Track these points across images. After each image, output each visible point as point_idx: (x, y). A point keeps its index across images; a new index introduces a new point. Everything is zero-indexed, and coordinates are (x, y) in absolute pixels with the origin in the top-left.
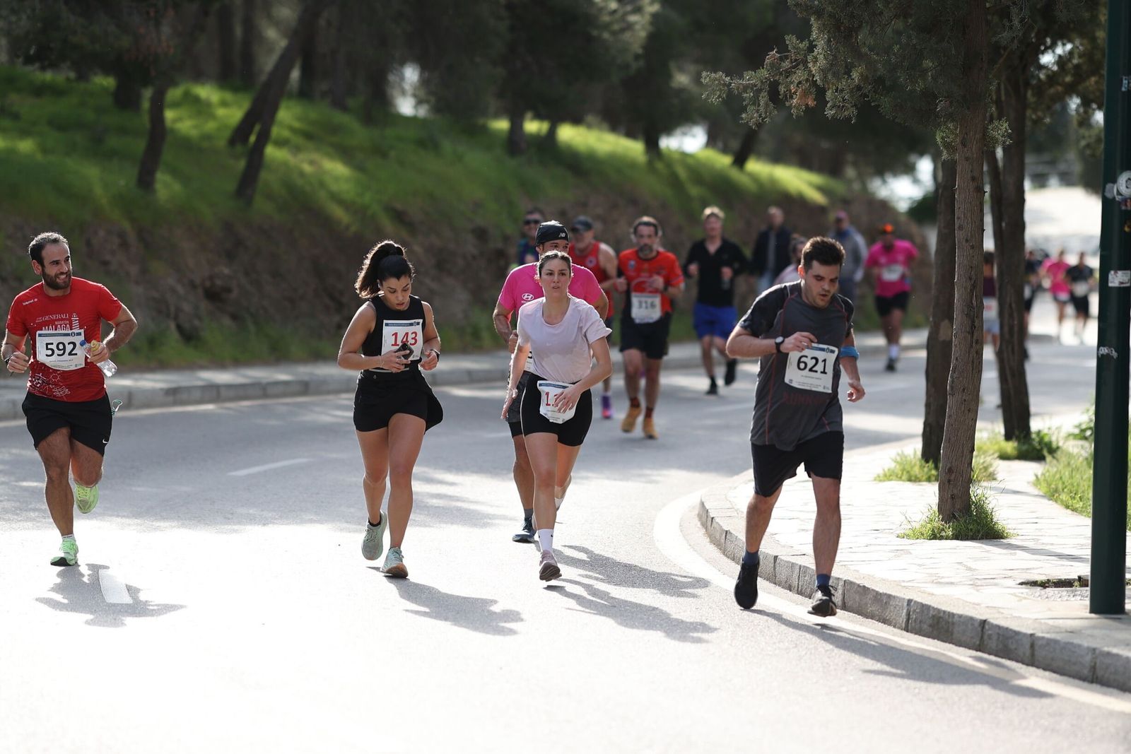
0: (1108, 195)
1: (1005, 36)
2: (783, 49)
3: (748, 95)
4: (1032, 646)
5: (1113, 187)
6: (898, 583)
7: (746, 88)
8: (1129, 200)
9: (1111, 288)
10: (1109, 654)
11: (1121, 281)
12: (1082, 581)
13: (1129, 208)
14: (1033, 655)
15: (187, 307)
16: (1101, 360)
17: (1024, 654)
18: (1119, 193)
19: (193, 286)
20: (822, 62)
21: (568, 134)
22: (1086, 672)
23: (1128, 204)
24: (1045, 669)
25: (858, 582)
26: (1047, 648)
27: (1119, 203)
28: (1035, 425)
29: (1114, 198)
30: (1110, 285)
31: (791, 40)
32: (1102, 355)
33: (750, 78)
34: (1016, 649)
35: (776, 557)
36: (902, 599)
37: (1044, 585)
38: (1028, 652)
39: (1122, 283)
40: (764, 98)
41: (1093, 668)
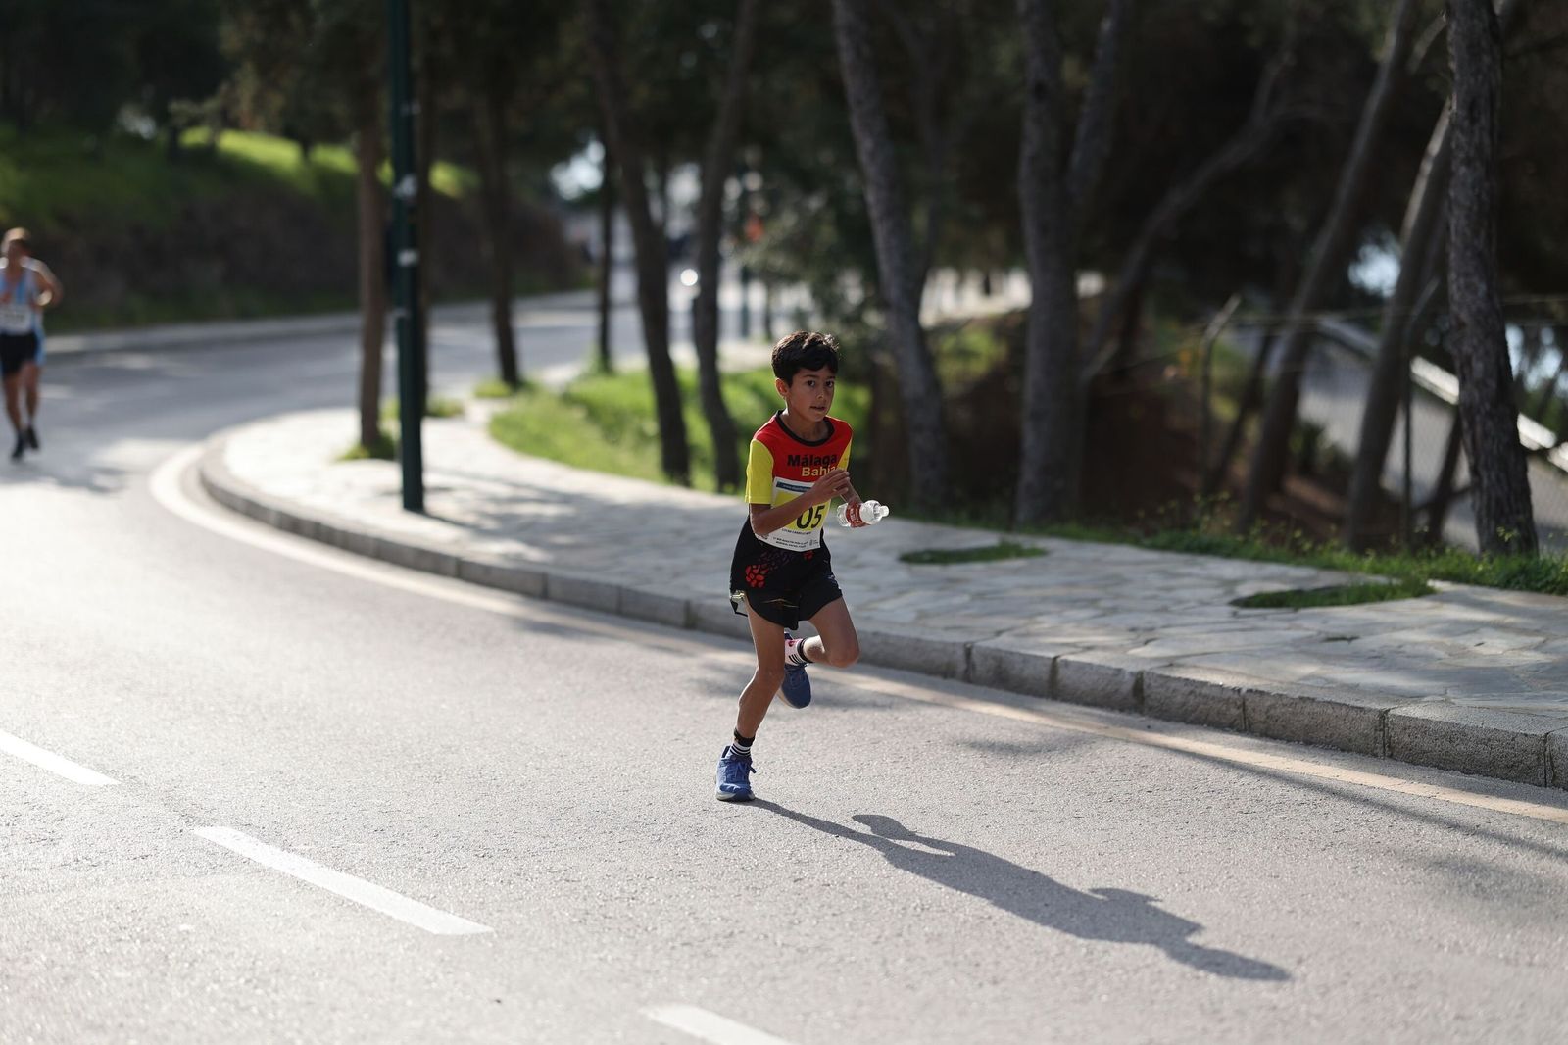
11: (410, 258)
18: (403, 193)
29: (398, 197)
39: (409, 261)
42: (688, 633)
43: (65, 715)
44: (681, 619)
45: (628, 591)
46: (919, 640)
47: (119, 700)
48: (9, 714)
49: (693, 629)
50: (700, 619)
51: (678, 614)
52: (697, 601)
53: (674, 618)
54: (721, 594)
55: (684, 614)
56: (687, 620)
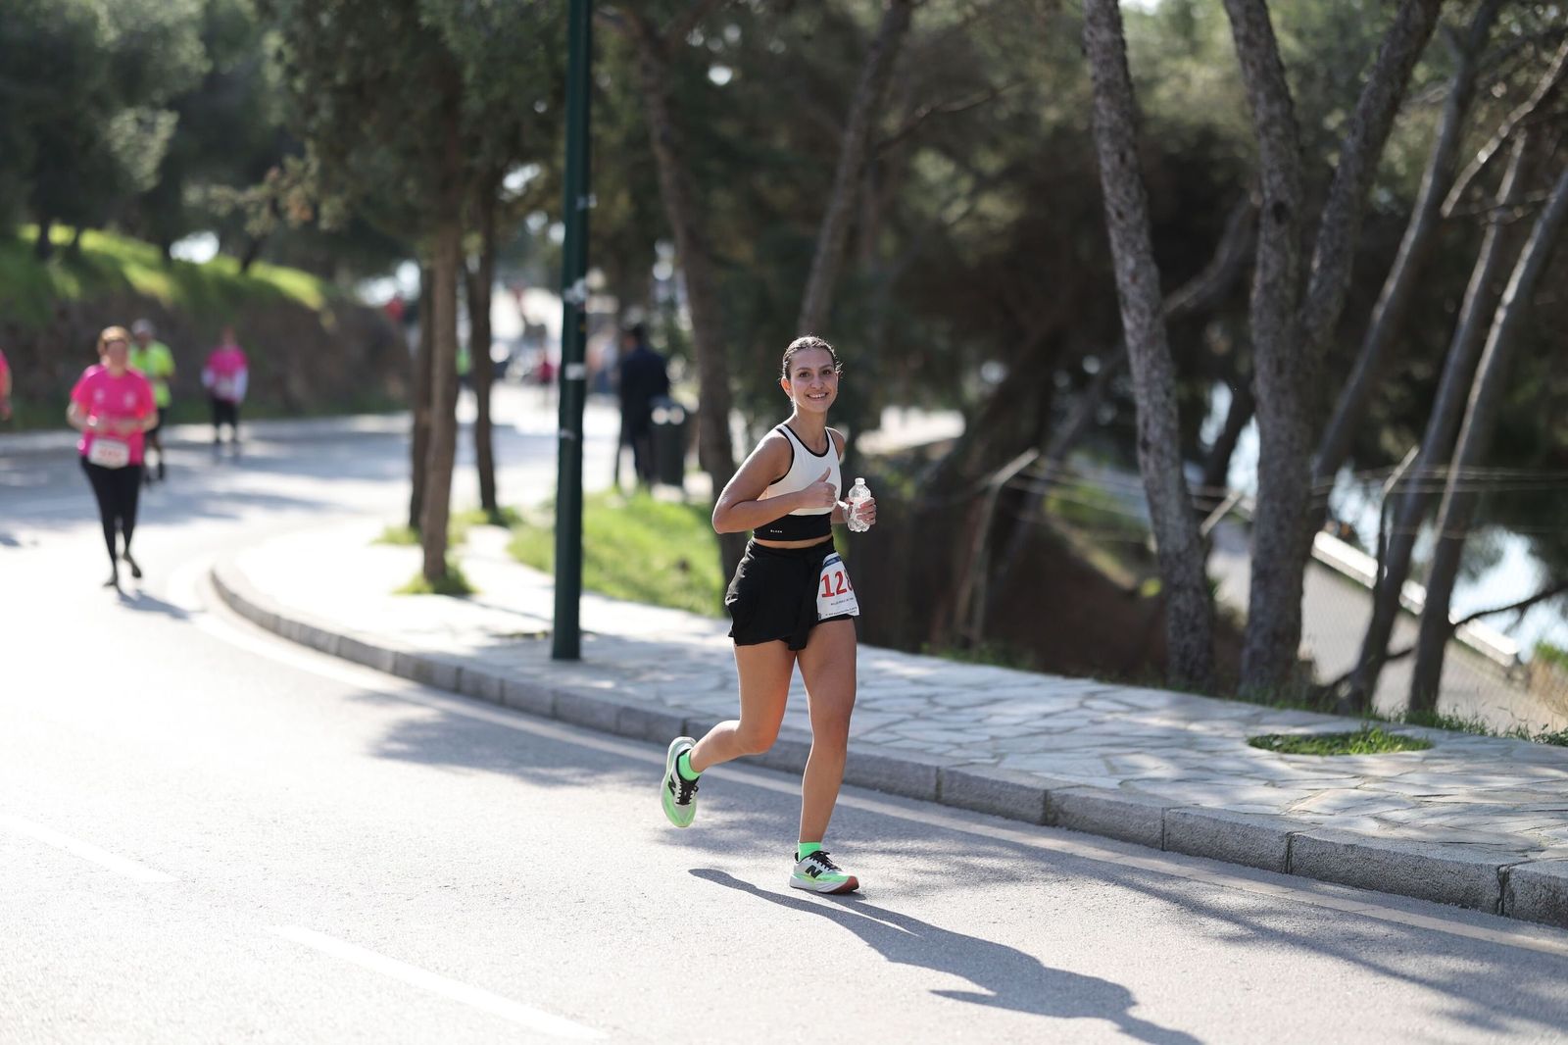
0: (568, 298)
1: (478, 162)
2: (282, 168)
3: (251, 209)
4: (502, 689)
5: (570, 292)
7: (249, 202)
9: (569, 381)
10: (567, 695)
11: (578, 373)
12: (545, 634)
14: (502, 697)
16: (563, 443)
17: (495, 695)
18: (577, 298)
21: (91, 241)
22: (548, 711)
24: (513, 708)
26: (514, 691)
27: (577, 306)
28: (505, 498)
29: (573, 302)
30: (568, 377)
31: (290, 162)
32: (562, 437)
33: (254, 193)
34: (487, 692)
37: (512, 636)
38: (498, 695)
39: (578, 375)
40: (265, 212)
41: (554, 708)
42: (1044, 828)
44: (1037, 812)
45: (951, 773)
46: (1421, 858)
49: (1054, 826)
50: (1066, 814)
51: (1032, 806)
52: (1059, 791)
53: (1024, 811)
54: (1082, 783)
55: (1041, 806)
56: (1045, 814)
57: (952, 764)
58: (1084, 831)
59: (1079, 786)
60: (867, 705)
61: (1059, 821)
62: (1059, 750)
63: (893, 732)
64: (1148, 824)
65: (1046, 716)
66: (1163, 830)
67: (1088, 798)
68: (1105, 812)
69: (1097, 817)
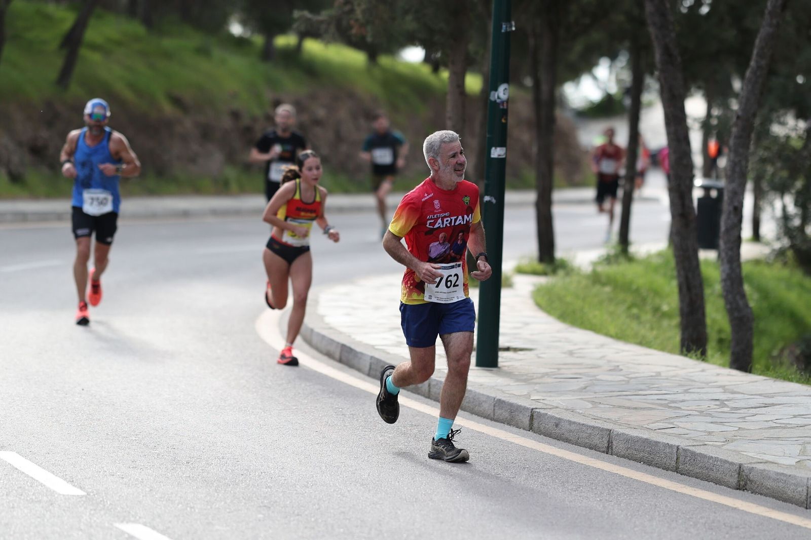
0: (492, 98)
4: (429, 385)
5: (495, 94)
6: (373, 347)
7: (322, 22)
8: (505, 103)
11: (499, 154)
13: (505, 107)
14: (429, 391)
15: (15, 159)
17: (425, 390)
18: (499, 98)
19: (20, 144)
20: (363, 6)
23: (505, 105)
24: (435, 400)
25: (348, 344)
26: (436, 387)
27: (498, 104)
29: (495, 101)
30: (492, 156)
32: (486, 201)
33: (324, 15)
34: (421, 387)
35: (312, 330)
36: (368, 355)
38: (427, 389)
39: (499, 155)
43: (217, 527)
44: (734, 480)
45: (685, 450)
47: (260, 516)
48: (170, 522)
49: (744, 490)
50: (751, 481)
51: (731, 476)
52: (749, 465)
53: (727, 478)
54: (769, 460)
55: (737, 476)
56: (738, 481)
57: (690, 444)
58: (761, 494)
59: (766, 462)
60: (673, 405)
61: (747, 487)
62: (778, 438)
63: (672, 423)
64: (799, 489)
65: (795, 416)
66: (807, 494)
67: (765, 470)
68: (774, 480)
69: (769, 484)
